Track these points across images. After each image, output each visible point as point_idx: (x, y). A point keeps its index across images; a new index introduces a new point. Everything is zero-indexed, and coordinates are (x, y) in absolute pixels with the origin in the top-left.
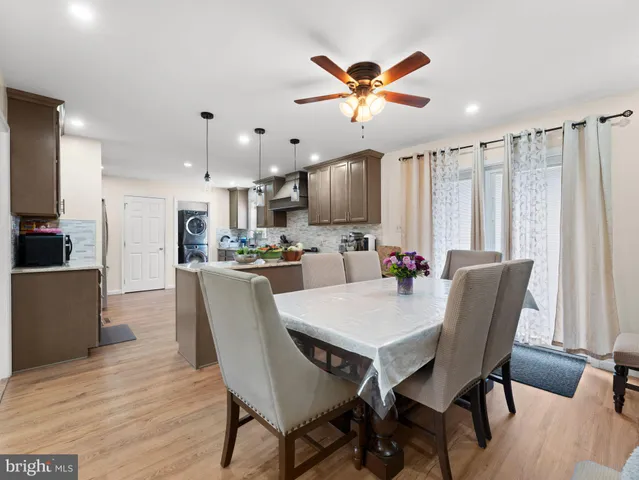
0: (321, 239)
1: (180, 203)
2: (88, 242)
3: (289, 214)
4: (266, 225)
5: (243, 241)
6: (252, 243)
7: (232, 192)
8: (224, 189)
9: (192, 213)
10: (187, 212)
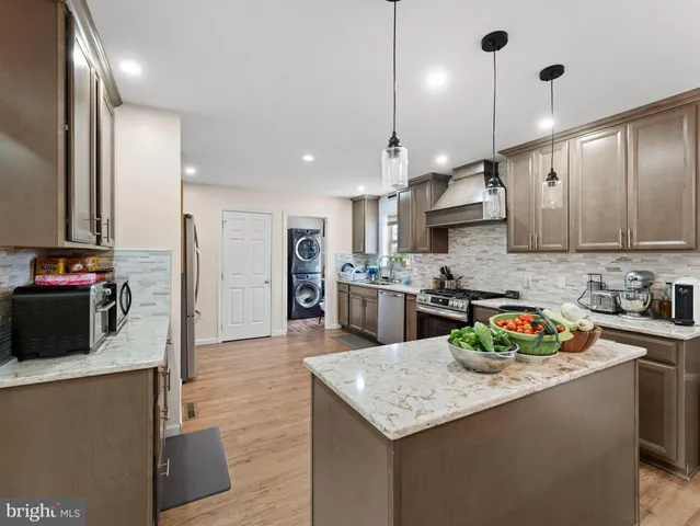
0: (528, 276)
1: (290, 219)
2: (159, 287)
3: (451, 234)
4: (414, 250)
5: (373, 272)
6: (386, 273)
7: (356, 202)
8: (344, 198)
9: (302, 233)
10: (296, 230)
